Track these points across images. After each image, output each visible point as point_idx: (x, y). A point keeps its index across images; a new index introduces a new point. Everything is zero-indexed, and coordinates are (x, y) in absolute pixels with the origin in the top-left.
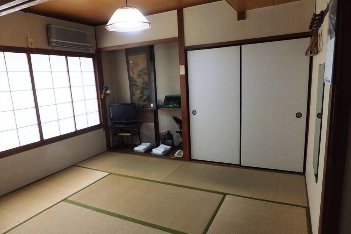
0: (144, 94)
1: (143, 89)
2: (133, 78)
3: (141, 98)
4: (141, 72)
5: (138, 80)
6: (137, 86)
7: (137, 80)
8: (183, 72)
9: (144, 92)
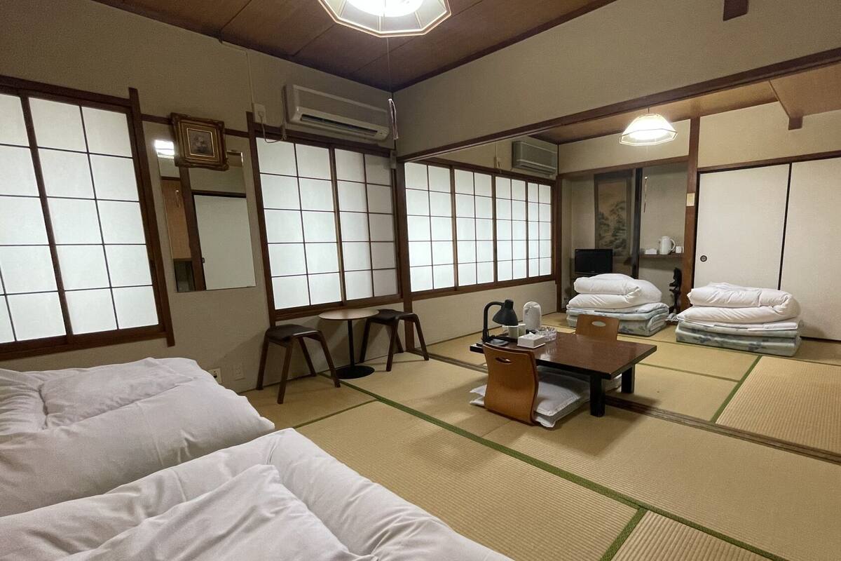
0: (617, 237)
1: (618, 229)
2: (603, 215)
3: (611, 242)
4: (617, 206)
5: (611, 218)
6: (608, 225)
7: (609, 217)
8: (691, 203)
9: (617, 234)
